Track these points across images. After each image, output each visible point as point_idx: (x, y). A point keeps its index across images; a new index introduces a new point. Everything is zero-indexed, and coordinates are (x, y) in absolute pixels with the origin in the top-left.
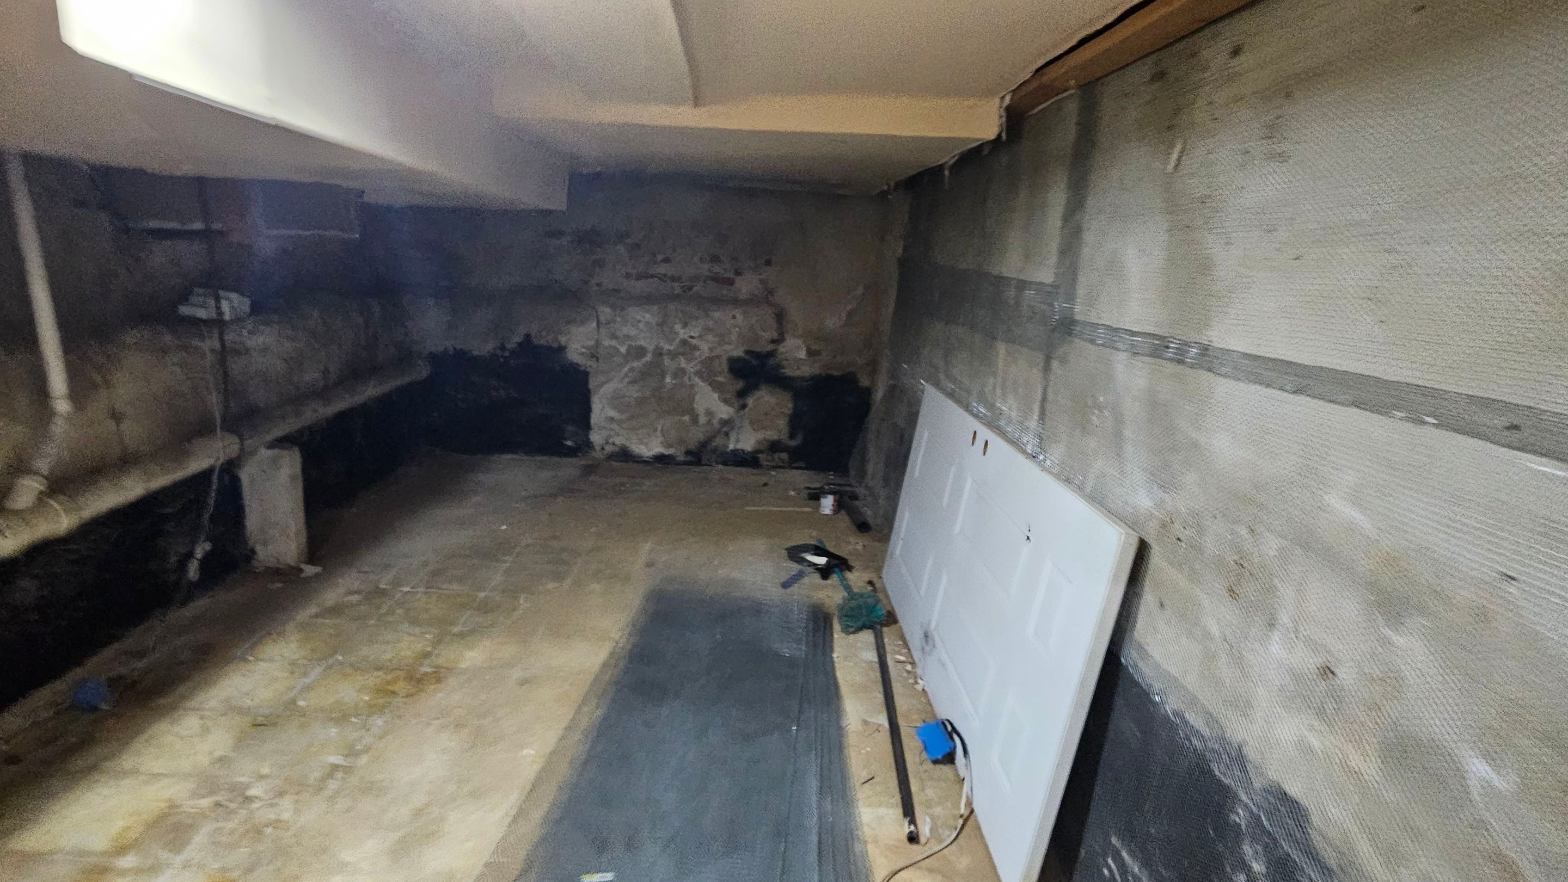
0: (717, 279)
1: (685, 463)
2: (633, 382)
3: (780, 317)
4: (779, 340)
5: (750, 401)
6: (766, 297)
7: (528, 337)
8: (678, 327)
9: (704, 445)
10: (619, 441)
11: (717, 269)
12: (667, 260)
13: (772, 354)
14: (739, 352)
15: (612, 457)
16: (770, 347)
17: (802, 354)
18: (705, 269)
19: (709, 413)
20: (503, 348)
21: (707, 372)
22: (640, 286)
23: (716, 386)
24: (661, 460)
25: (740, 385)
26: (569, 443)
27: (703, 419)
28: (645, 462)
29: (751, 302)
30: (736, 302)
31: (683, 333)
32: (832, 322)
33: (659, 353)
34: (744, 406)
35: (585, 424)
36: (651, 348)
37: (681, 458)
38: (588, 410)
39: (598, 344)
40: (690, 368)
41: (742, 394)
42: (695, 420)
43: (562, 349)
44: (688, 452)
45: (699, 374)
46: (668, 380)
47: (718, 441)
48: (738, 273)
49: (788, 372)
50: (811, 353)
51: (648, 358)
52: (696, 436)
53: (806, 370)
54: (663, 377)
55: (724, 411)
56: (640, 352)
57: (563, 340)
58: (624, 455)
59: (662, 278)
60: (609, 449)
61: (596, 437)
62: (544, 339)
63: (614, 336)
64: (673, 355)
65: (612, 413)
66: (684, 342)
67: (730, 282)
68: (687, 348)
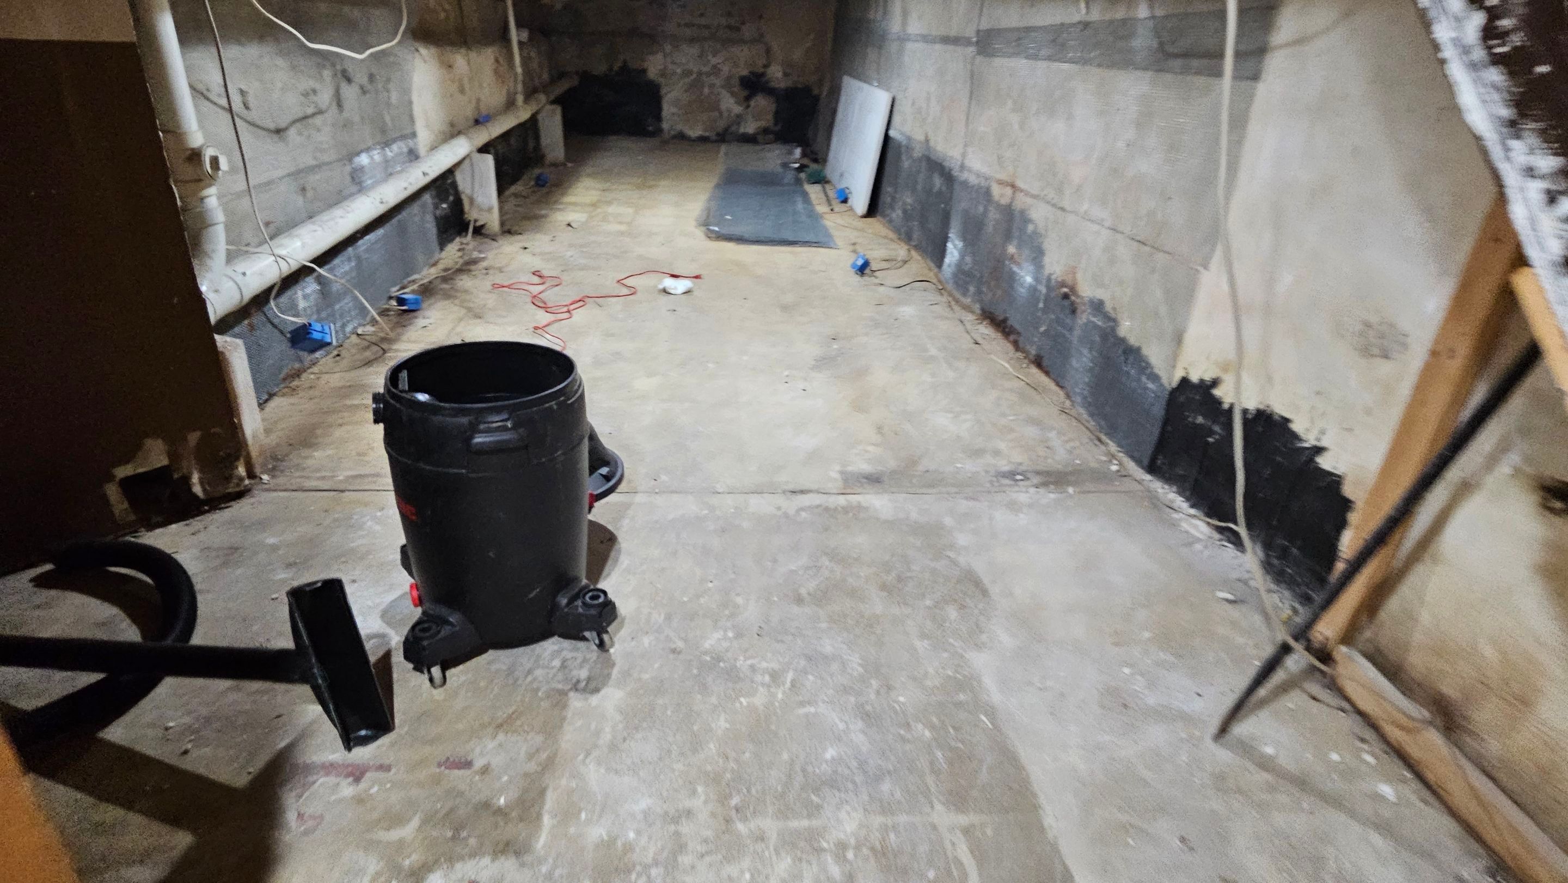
0: (730, 27)
1: (716, 141)
2: (686, 91)
3: (768, 51)
4: (766, 66)
5: (752, 103)
6: (759, 39)
7: (625, 62)
8: (710, 57)
9: (726, 130)
10: (679, 127)
11: (732, 22)
12: (702, 15)
13: (763, 75)
14: (745, 72)
15: (674, 137)
16: (762, 70)
17: (780, 75)
18: (723, 21)
19: (729, 111)
20: (611, 69)
21: (727, 85)
22: (688, 32)
23: (733, 94)
24: (703, 139)
25: (745, 93)
26: (650, 128)
27: (725, 114)
28: (694, 141)
29: (754, 41)
30: (742, 41)
31: (714, 61)
32: (797, 55)
33: (700, 74)
34: (748, 107)
35: (659, 118)
36: (695, 70)
37: (714, 138)
38: (659, 108)
39: (665, 68)
40: (718, 82)
41: (748, 99)
42: (721, 113)
43: (644, 71)
44: (718, 134)
45: (722, 87)
46: (706, 91)
47: (734, 128)
48: (743, 23)
49: (773, 84)
50: (786, 75)
51: (695, 76)
52: (721, 125)
53: (782, 85)
54: (703, 87)
55: (737, 109)
56: (687, 73)
57: (645, 65)
58: (681, 137)
59: (699, 26)
60: (673, 133)
61: (665, 126)
62: (634, 65)
63: (673, 63)
64: (708, 74)
65: (674, 110)
66: (715, 67)
67: (738, 29)
68: (716, 70)
